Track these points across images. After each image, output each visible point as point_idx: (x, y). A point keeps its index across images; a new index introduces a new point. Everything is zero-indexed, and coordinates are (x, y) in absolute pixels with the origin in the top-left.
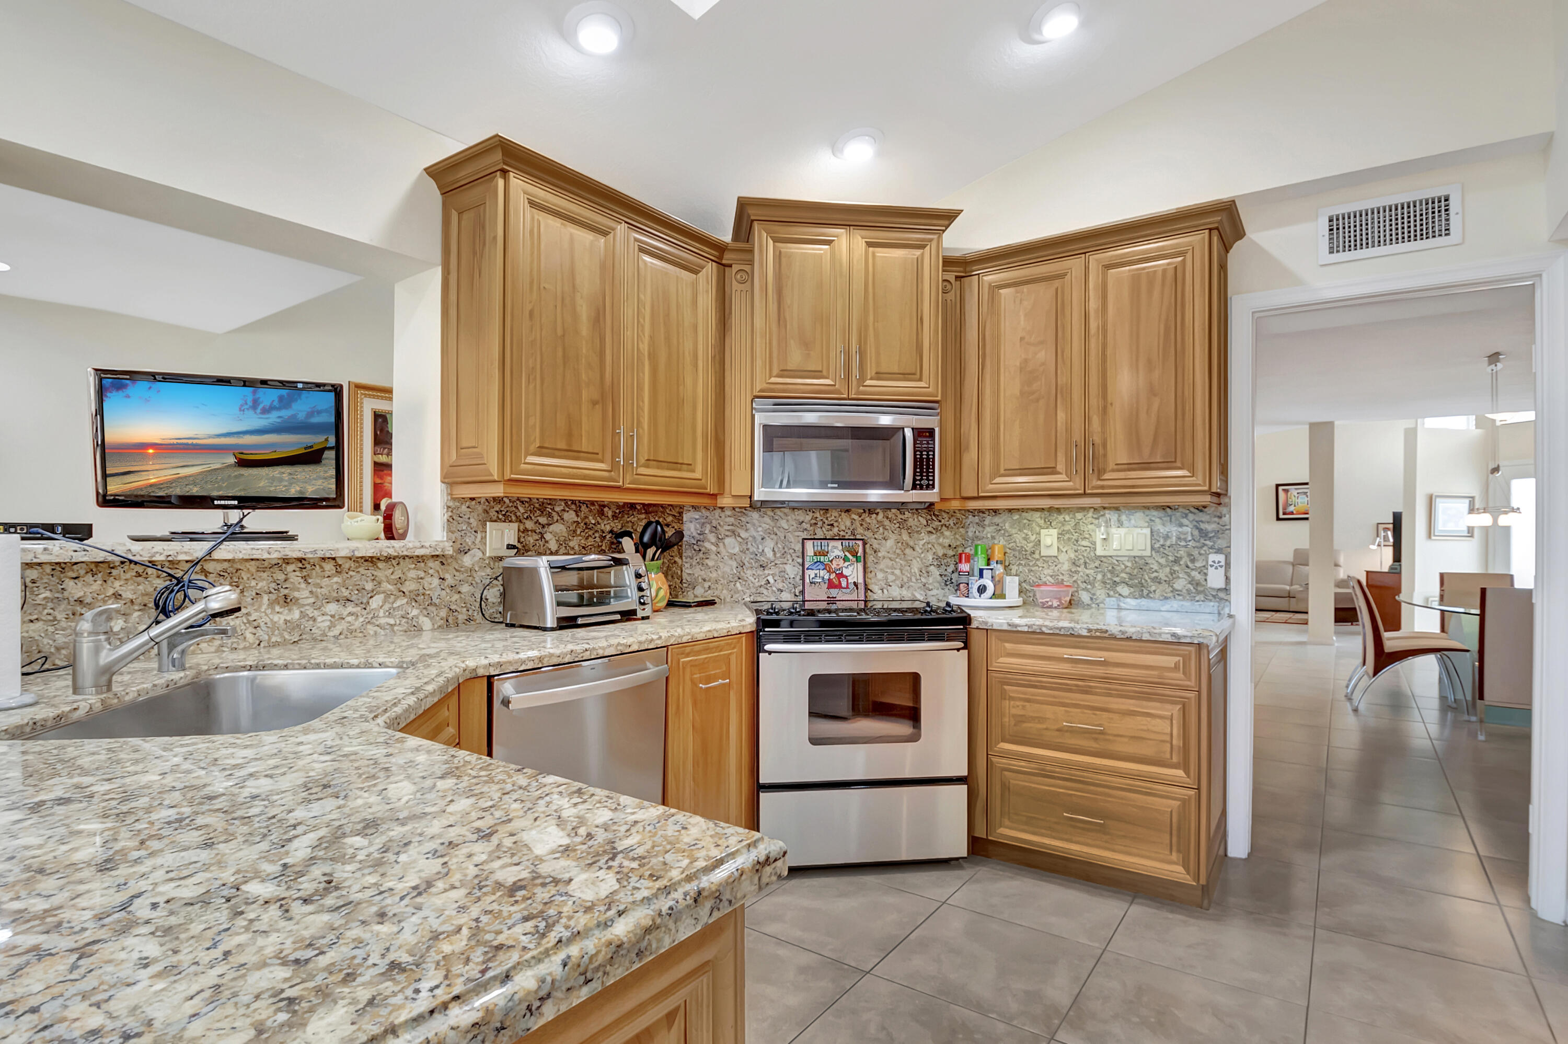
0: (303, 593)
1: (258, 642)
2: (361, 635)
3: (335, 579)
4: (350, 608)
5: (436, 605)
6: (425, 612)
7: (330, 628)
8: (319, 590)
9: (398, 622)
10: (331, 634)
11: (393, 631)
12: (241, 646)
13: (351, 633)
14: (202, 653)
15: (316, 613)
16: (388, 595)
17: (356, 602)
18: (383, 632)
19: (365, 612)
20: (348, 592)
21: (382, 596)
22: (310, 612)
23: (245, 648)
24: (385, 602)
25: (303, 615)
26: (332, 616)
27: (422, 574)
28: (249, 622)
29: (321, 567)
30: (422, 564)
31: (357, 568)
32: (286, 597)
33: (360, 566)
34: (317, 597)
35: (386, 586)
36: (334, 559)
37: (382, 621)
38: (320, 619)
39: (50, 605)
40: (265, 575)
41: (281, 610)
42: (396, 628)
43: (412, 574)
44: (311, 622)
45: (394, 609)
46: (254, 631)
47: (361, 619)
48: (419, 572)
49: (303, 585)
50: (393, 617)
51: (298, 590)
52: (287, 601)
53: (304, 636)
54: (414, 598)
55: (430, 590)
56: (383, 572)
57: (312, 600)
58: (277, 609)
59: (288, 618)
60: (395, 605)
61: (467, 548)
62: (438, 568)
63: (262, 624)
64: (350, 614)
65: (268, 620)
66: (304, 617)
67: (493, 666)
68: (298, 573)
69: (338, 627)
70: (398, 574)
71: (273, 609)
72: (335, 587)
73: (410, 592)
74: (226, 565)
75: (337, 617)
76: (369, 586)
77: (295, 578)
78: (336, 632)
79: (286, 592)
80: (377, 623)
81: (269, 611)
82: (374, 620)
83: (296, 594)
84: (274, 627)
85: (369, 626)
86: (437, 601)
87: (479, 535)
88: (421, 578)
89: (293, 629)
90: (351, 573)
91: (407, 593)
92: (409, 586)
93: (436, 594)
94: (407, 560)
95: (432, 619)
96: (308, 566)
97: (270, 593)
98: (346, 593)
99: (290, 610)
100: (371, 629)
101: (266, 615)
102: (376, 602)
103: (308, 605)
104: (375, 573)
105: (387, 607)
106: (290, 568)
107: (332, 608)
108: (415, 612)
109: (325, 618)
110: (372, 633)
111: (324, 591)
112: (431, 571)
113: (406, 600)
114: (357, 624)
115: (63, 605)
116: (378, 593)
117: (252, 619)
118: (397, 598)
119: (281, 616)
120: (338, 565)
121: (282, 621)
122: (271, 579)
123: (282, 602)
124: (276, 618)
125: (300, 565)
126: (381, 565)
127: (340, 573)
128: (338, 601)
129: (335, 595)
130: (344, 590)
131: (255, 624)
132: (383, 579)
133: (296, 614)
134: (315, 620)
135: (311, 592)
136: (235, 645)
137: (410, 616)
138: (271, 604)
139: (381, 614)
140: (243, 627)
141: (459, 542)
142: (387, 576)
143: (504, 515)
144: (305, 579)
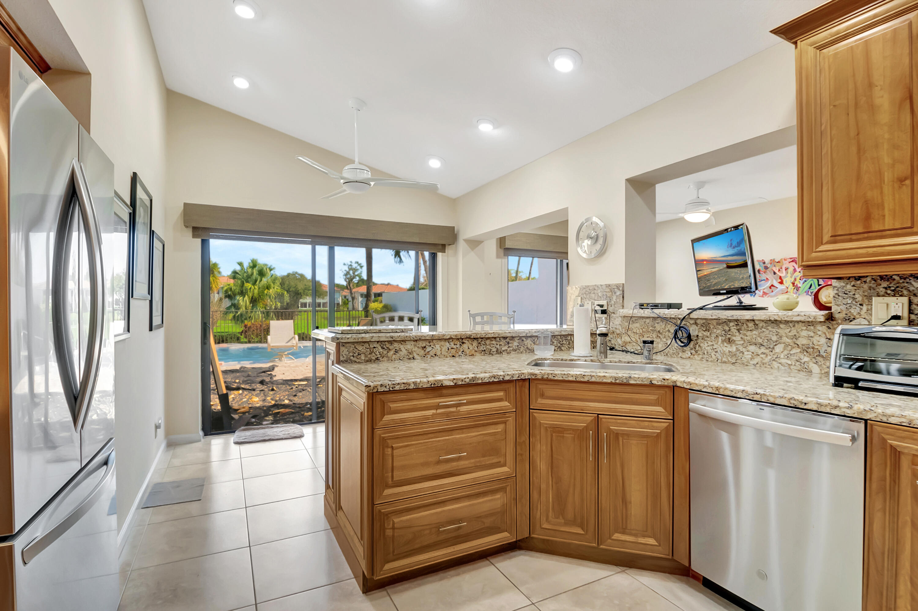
0: (737, 338)
1: (717, 359)
2: (769, 366)
3: (754, 332)
4: (763, 350)
5: (823, 357)
6: (814, 360)
7: (751, 359)
8: (745, 337)
9: (793, 364)
10: (752, 362)
11: (790, 368)
12: (710, 360)
13: (763, 364)
14: (695, 360)
15: (744, 350)
16: (787, 345)
17: (767, 347)
18: (783, 368)
19: (771, 354)
20: (762, 340)
21: (783, 345)
22: (741, 348)
23: (711, 361)
24: (784, 349)
25: (738, 350)
26: (753, 353)
27: (812, 334)
28: (713, 349)
29: (747, 325)
30: (812, 328)
31: (767, 326)
32: (729, 339)
33: (768, 326)
34: (744, 341)
35: (785, 339)
36: (753, 320)
37: (783, 361)
38: (746, 353)
39: (652, 332)
40: (720, 327)
41: (727, 345)
42: (792, 367)
43: (804, 333)
44: (741, 354)
45: (791, 354)
46: (715, 354)
47: (769, 357)
48: (809, 333)
49: (737, 334)
50: (790, 360)
51: (735, 336)
52: (730, 341)
53: (738, 361)
54: (805, 350)
55: (818, 345)
56: (784, 330)
57: (742, 342)
58: (725, 344)
59: (730, 350)
60: (791, 352)
61: (852, 317)
62: (825, 331)
63: (719, 351)
64: (763, 353)
65: (721, 350)
66: (738, 351)
67: (686, 383)
68: (735, 327)
69: (755, 359)
70: (794, 332)
71: (723, 344)
72: (754, 336)
73: (802, 345)
74: (704, 321)
75: (755, 354)
76: (774, 338)
77: (734, 330)
78: (755, 362)
79: (729, 336)
80: (779, 361)
81: (722, 345)
82: (777, 359)
83: (734, 338)
84: (724, 354)
85: (774, 362)
86: (824, 354)
87: (865, 308)
88: (811, 337)
89: (733, 356)
90: (763, 329)
91: (800, 346)
92: (802, 341)
93: (823, 349)
94: (801, 324)
95: (820, 366)
96: (740, 324)
97: (722, 336)
98: (760, 341)
99: (731, 346)
100: (775, 365)
101: (720, 347)
102: (779, 349)
103: (740, 344)
104: (778, 331)
105: (786, 352)
106: (732, 324)
107: (752, 348)
108: (806, 359)
109: (748, 353)
110: (776, 367)
111: (748, 338)
112: (819, 333)
113: (799, 350)
114: (767, 360)
115: (655, 333)
116: (780, 343)
117: (714, 347)
118: (793, 348)
119: (727, 348)
120: (756, 325)
121: (727, 351)
122: (722, 329)
123: (727, 341)
124: (725, 349)
125: (736, 323)
126: (782, 326)
127: (757, 329)
128: (756, 345)
129: (754, 341)
130: (759, 339)
131: (716, 350)
132: (784, 335)
133: (734, 349)
134: (743, 353)
135: (742, 338)
136: (707, 359)
137: (803, 361)
138: (723, 341)
139: (782, 356)
140: (711, 351)
141: (844, 312)
142: (786, 333)
143: (893, 291)
144: (739, 330)
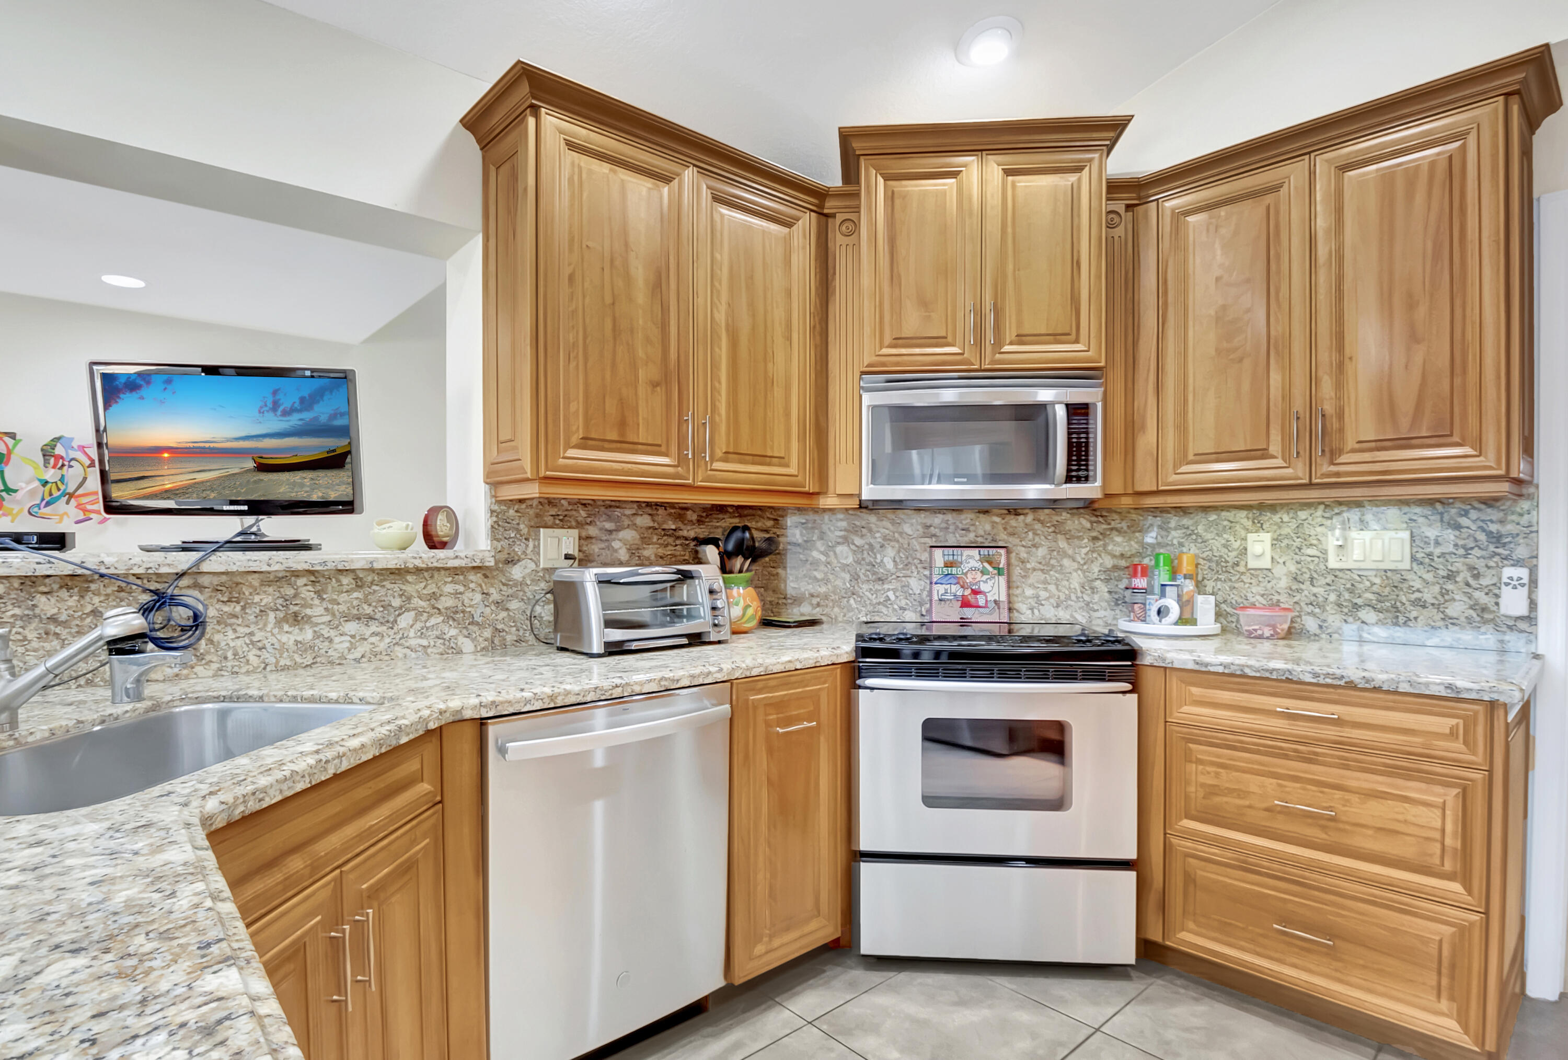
0: (317, 611)
1: (263, 665)
2: (387, 658)
3: (355, 595)
4: (374, 627)
5: (478, 624)
6: (465, 631)
7: (349, 650)
8: (335, 607)
9: (432, 643)
10: (350, 656)
11: (427, 654)
12: (244, 670)
13: (375, 656)
15: (333, 633)
16: (419, 614)
17: (382, 620)
18: (413, 655)
19: (391, 632)
20: (371, 609)
21: (413, 613)
22: (326, 632)
23: (248, 673)
24: (416, 620)
25: (317, 635)
26: (353, 637)
27: (461, 589)
28: (252, 643)
29: (338, 581)
30: (461, 577)
31: (382, 581)
32: (296, 615)
33: (385, 580)
34: (334, 615)
35: (417, 602)
36: (353, 571)
37: (413, 642)
38: (337, 640)
40: (270, 590)
41: (290, 629)
42: (429, 650)
43: (449, 588)
44: (326, 643)
45: (427, 628)
46: (259, 653)
47: (387, 640)
48: (457, 587)
49: (317, 602)
50: (426, 637)
51: (311, 606)
52: (297, 619)
53: (318, 660)
54: (451, 615)
55: (470, 606)
56: (413, 587)
57: (328, 618)
58: (286, 627)
59: (299, 639)
60: (428, 624)
61: (516, 558)
62: (480, 581)
63: (268, 646)
64: (374, 634)
65: (275, 641)
66: (318, 637)
68: (310, 588)
69: (359, 649)
70: (432, 588)
71: (281, 628)
72: (355, 603)
73: (446, 609)
74: (220, 577)
75: (358, 638)
76: (396, 602)
77: (307, 593)
78: (357, 655)
79: (296, 608)
80: (407, 644)
81: (276, 631)
82: (403, 641)
83: (308, 611)
84: (283, 648)
85: (397, 648)
86: (480, 620)
87: (531, 544)
88: (461, 593)
89: (306, 650)
90: (374, 587)
91: (443, 610)
92: (446, 602)
93: (479, 611)
94: (443, 572)
95: (473, 640)
96: (322, 579)
97: (277, 610)
98: (368, 610)
99: (301, 630)
100: (399, 651)
101: (273, 635)
102: (405, 620)
103: (323, 623)
104: (404, 587)
105: (418, 625)
106: (301, 582)
107: (351, 627)
108: (453, 632)
109: (343, 638)
110: (400, 655)
111: (343, 608)
112: (472, 585)
113: (442, 618)
114: (382, 646)
115: (35, 623)
116: (408, 610)
117: (255, 639)
118: (430, 615)
119: (291, 636)
120: (356, 578)
121: (291, 642)
122: (278, 594)
123: (291, 621)
124: (284, 639)
125: (313, 578)
126: (410, 578)
127: (361, 587)
128: (359, 619)
129: (355, 612)
130: (366, 607)
131: (260, 645)
132: (415, 594)
133: (308, 634)
134: (331, 641)
135: (326, 609)
136: (236, 669)
137: (447, 637)
138: (279, 623)
139: (412, 634)
140: (246, 649)
141: (506, 551)
142: (418, 592)
143: (561, 520)
144: (319, 594)
